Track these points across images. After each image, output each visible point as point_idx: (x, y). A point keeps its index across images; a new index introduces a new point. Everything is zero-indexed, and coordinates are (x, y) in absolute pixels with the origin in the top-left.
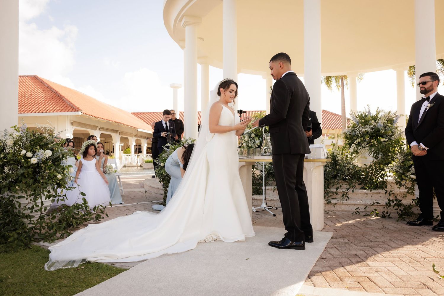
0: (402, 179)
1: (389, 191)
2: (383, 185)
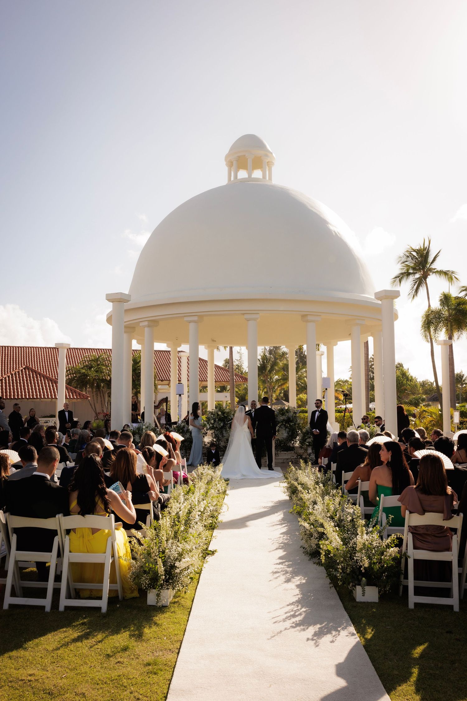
0: (303, 445)
1: (296, 452)
2: (293, 449)
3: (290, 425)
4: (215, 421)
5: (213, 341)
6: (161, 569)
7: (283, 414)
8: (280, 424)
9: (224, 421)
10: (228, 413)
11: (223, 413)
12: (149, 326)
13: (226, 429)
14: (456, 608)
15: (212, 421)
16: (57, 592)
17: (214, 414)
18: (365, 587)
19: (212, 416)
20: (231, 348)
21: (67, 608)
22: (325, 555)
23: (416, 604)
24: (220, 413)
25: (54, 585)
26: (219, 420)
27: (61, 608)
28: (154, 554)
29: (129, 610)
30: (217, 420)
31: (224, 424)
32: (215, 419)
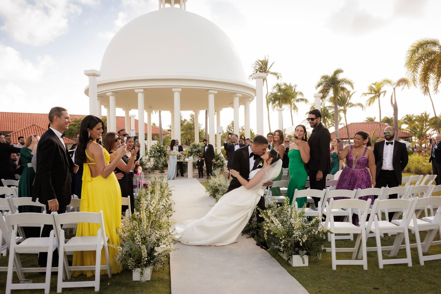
3: (200, 154)
4: (155, 152)
5: (150, 107)
6: (145, 253)
7: (195, 148)
8: (194, 154)
9: (161, 152)
10: (163, 147)
11: (160, 148)
12: (112, 95)
13: (162, 156)
14: (366, 268)
15: (153, 153)
16: (54, 274)
17: (154, 148)
18: (303, 257)
19: (153, 149)
20: (160, 112)
21: (64, 289)
22: (267, 234)
23: (338, 266)
24: (158, 148)
25: (52, 269)
26: (157, 152)
27: (59, 290)
28: (137, 241)
29: (118, 288)
30: (156, 151)
31: (161, 154)
32: (155, 151)
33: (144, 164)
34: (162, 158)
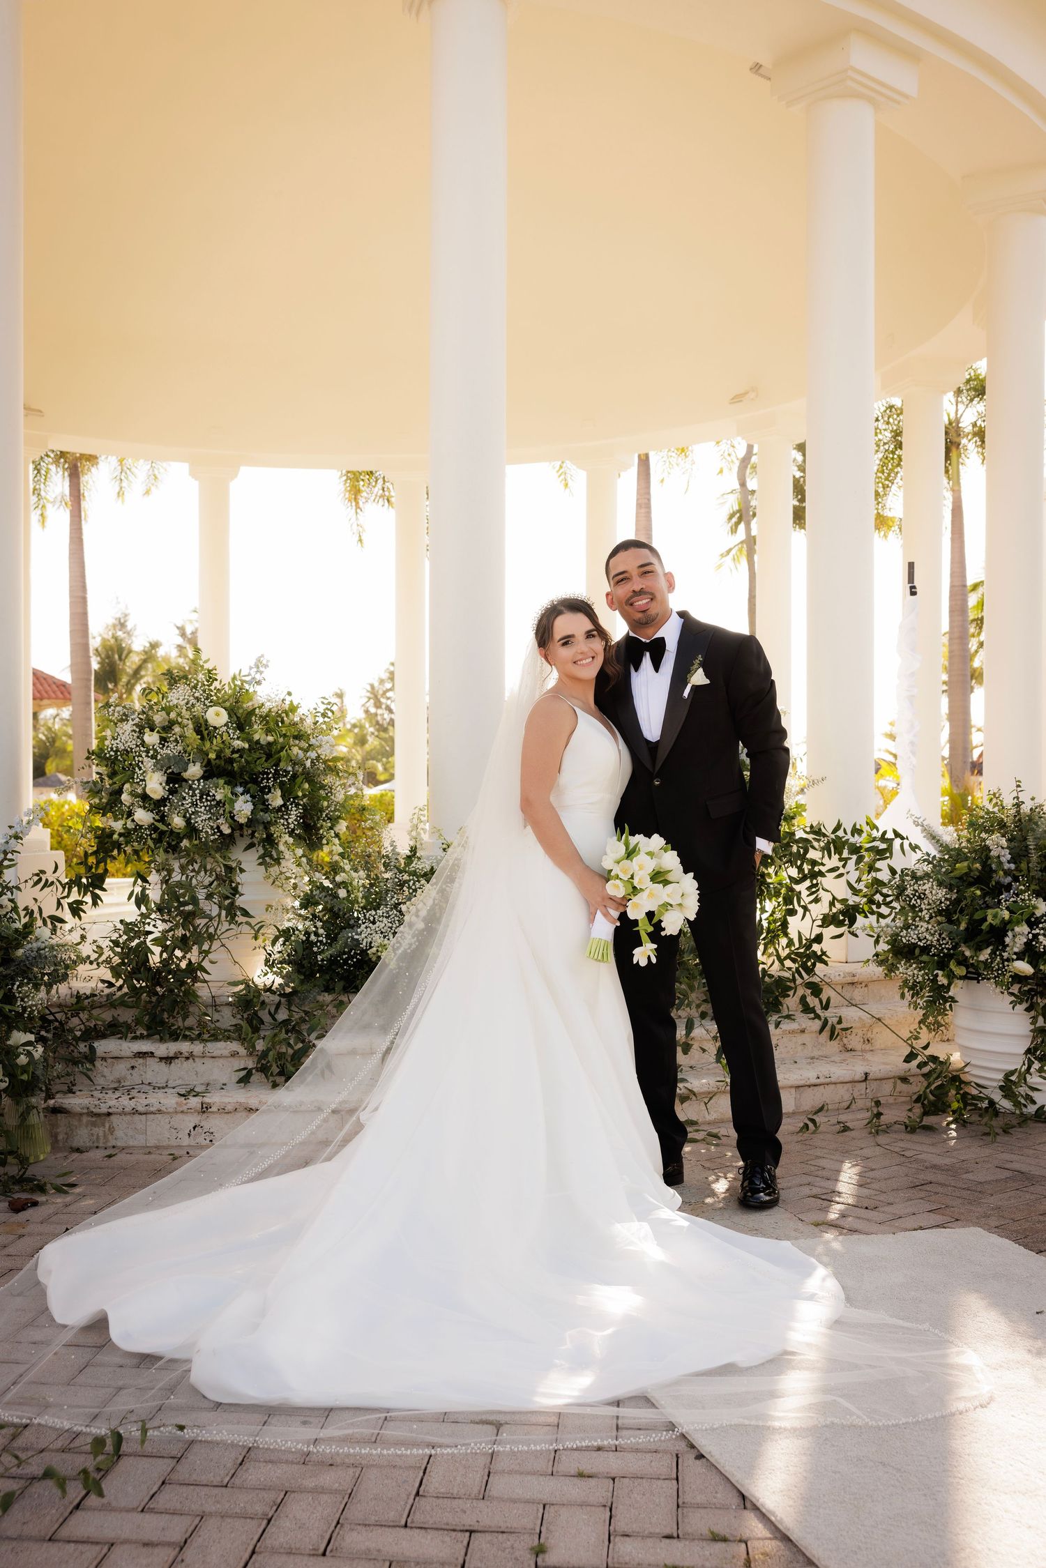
4: (175, 780)
10: (281, 718)
11: (240, 717)
13: (270, 841)
15: (155, 785)
19: (151, 738)
24: (217, 717)
26: (210, 772)
30: (195, 770)
31: (260, 803)
32: (182, 761)
33: (39, 957)
34: (270, 856)
